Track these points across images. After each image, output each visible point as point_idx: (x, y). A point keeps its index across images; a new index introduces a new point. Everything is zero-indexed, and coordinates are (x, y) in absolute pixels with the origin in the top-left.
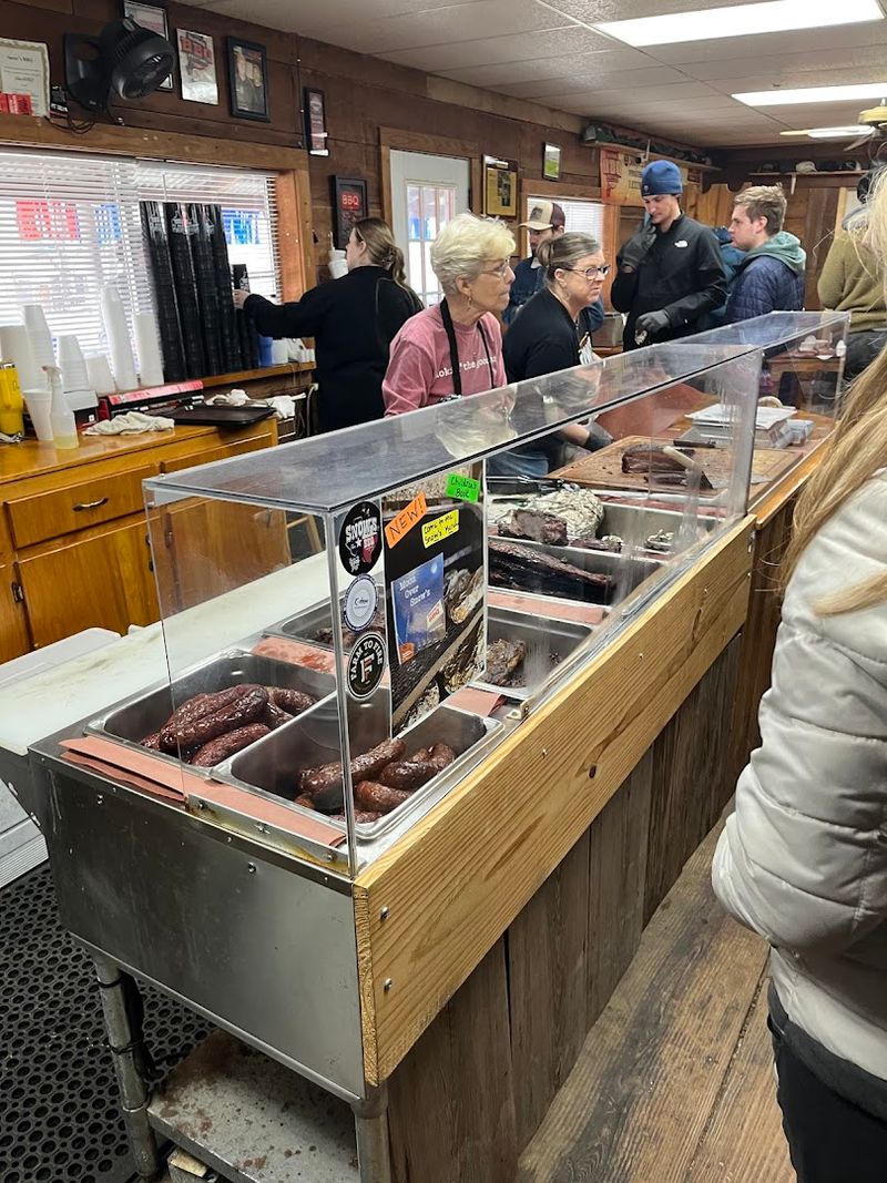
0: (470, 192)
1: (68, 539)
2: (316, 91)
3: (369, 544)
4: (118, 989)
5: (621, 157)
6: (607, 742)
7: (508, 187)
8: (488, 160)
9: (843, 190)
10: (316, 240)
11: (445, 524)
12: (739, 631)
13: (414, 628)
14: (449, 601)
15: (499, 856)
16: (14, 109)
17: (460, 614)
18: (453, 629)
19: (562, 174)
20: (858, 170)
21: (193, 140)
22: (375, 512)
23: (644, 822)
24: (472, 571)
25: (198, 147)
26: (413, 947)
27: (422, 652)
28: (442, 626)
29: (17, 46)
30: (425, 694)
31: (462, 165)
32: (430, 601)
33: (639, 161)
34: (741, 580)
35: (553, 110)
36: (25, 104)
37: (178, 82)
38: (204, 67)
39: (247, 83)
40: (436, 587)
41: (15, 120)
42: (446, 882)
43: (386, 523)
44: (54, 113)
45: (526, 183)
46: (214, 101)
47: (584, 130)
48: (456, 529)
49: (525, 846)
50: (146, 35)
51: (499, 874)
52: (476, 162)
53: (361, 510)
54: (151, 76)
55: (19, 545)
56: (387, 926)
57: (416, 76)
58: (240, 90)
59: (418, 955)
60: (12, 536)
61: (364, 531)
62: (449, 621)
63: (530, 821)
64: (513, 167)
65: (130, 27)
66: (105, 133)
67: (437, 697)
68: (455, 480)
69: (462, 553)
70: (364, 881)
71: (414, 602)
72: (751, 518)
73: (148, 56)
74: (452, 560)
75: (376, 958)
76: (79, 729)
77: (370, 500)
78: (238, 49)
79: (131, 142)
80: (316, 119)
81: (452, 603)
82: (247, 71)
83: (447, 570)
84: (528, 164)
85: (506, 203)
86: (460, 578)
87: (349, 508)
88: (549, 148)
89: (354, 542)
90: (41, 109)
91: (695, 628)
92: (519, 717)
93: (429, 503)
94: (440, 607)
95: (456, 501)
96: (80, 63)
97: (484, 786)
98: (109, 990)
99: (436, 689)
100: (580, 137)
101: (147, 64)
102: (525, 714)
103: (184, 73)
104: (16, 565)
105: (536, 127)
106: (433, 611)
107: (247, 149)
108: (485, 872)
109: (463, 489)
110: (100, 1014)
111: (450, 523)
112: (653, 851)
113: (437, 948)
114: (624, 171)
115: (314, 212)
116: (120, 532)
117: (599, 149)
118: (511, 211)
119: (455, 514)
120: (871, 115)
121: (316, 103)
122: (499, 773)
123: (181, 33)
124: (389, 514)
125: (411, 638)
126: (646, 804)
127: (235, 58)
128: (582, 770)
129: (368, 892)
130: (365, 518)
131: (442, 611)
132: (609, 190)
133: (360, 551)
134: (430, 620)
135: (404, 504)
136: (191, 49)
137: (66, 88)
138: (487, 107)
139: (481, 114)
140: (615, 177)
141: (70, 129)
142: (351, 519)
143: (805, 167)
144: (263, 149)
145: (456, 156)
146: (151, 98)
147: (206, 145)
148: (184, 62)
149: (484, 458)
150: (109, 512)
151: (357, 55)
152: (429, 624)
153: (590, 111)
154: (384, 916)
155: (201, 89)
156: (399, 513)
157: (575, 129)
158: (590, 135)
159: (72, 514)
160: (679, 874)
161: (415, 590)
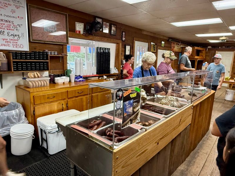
0: (148, 48)
1: (76, 97)
2: (124, 32)
3: (121, 95)
4: (74, 169)
5: (175, 44)
6: (161, 139)
7: (155, 48)
8: (152, 43)
9: (217, 51)
10: (121, 54)
11: (134, 95)
12: (190, 125)
13: (127, 110)
14: (133, 107)
15: (139, 154)
16: (78, 33)
17: (135, 110)
18: (134, 112)
19: (165, 46)
20: (220, 48)
21: (104, 38)
22: (122, 91)
23: (169, 157)
24: (138, 103)
25: (104, 39)
26: (122, 166)
27: (128, 115)
28: (132, 111)
29: (79, 24)
30: (128, 122)
31: (147, 44)
32: (130, 107)
33: (179, 45)
34: (190, 115)
35: (163, 36)
36: (79, 32)
37: (103, 30)
38: (107, 28)
39: (113, 30)
40: (132, 105)
41: (78, 34)
42: (128, 156)
43: (124, 93)
44: (84, 33)
45: (158, 47)
46: (108, 33)
47: (169, 39)
48: (136, 96)
49: (144, 153)
50: (99, 23)
51: (139, 157)
52: (150, 44)
53: (120, 90)
54: (99, 29)
55: (69, 97)
56: (118, 160)
57: (140, 30)
58: (112, 31)
59: (123, 167)
60: (68, 96)
61: (120, 93)
62: (133, 110)
63: (145, 149)
64: (156, 44)
65: (96, 22)
66: (91, 37)
67: (130, 123)
68: (136, 88)
69: (136, 100)
70: (115, 151)
71: (127, 106)
72: (192, 104)
73: (99, 26)
74: (135, 101)
75: (115, 165)
76: (74, 124)
77: (122, 89)
78: (112, 25)
79: (94, 38)
80: (124, 36)
81: (134, 108)
82: (113, 28)
83: (134, 102)
84: (158, 44)
85: (154, 50)
86: (136, 104)
87: (118, 89)
88: (162, 42)
89: (118, 95)
90: (82, 33)
91: (180, 122)
92: (145, 131)
93: (132, 91)
94: (132, 108)
95: (136, 91)
96: (88, 27)
97: (137, 140)
98: (72, 169)
99: (130, 122)
100: (168, 41)
101: (98, 27)
102: (146, 130)
103: (104, 29)
104: (68, 101)
105: (161, 39)
106: (130, 108)
107: (112, 40)
108: (136, 156)
109: (138, 90)
110: (70, 171)
111: (135, 95)
112: (170, 163)
113: (126, 167)
114: (176, 46)
115: (122, 50)
116: (84, 97)
117: (171, 42)
118: (155, 51)
119: (136, 93)
120: (221, 38)
121: (124, 33)
122: (140, 139)
123: (104, 23)
124: (124, 91)
125: (126, 112)
126: (169, 153)
127: (112, 27)
128: (156, 143)
129: (115, 153)
130: (120, 91)
131: (132, 109)
132: (173, 49)
133: (119, 96)
134: (130, 110)
135: (127, 90)
136: (105, 25)
137: (86, 30)
138: (152, 35)
139: (151, 36)
140: (174, 47)
141: (86, 36)
142: (118, 91)
143: (209, 47)
144: (115, 40)
145: (146, 42)
146: (98, 32)
147: (106, 39)
148: (104, 27)
149: (141, 85)
150: (83, 94)
151: (131, 27)
152: (130, 111)
153: (170, 37)
154: (117, 158)
155: (106, 31)
156: (126, 92)
157: (167, 39)
158: (170, 40)
159: (77, 93)
160: (176, 170)
161: (128, 104)
